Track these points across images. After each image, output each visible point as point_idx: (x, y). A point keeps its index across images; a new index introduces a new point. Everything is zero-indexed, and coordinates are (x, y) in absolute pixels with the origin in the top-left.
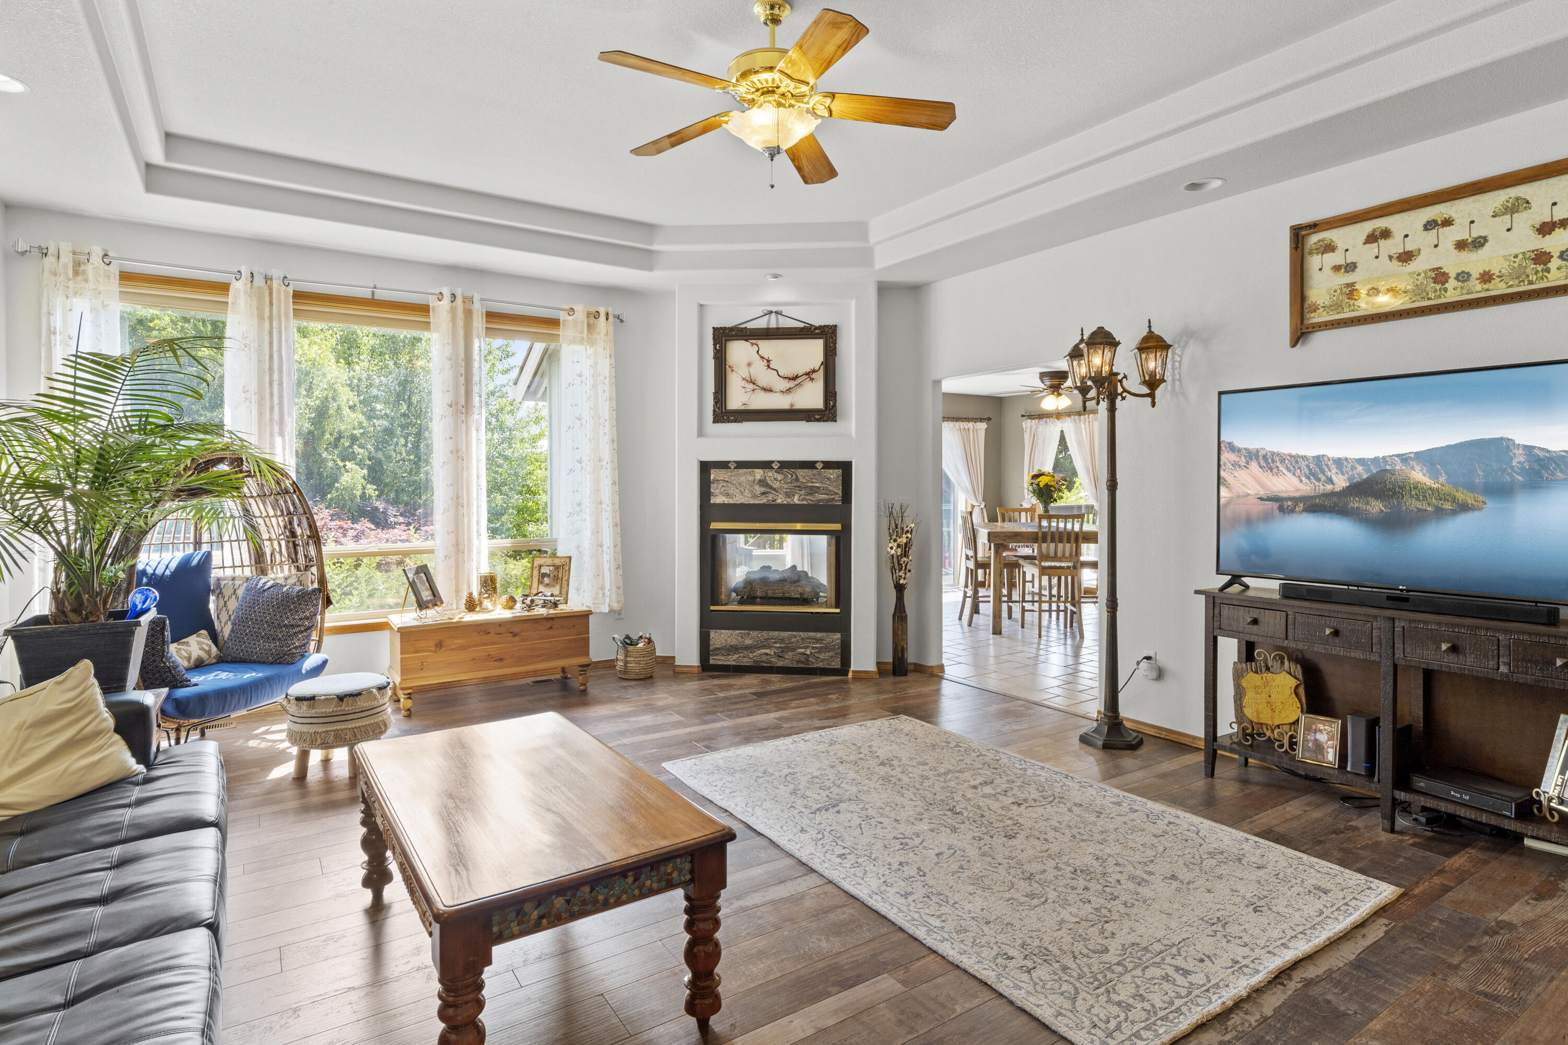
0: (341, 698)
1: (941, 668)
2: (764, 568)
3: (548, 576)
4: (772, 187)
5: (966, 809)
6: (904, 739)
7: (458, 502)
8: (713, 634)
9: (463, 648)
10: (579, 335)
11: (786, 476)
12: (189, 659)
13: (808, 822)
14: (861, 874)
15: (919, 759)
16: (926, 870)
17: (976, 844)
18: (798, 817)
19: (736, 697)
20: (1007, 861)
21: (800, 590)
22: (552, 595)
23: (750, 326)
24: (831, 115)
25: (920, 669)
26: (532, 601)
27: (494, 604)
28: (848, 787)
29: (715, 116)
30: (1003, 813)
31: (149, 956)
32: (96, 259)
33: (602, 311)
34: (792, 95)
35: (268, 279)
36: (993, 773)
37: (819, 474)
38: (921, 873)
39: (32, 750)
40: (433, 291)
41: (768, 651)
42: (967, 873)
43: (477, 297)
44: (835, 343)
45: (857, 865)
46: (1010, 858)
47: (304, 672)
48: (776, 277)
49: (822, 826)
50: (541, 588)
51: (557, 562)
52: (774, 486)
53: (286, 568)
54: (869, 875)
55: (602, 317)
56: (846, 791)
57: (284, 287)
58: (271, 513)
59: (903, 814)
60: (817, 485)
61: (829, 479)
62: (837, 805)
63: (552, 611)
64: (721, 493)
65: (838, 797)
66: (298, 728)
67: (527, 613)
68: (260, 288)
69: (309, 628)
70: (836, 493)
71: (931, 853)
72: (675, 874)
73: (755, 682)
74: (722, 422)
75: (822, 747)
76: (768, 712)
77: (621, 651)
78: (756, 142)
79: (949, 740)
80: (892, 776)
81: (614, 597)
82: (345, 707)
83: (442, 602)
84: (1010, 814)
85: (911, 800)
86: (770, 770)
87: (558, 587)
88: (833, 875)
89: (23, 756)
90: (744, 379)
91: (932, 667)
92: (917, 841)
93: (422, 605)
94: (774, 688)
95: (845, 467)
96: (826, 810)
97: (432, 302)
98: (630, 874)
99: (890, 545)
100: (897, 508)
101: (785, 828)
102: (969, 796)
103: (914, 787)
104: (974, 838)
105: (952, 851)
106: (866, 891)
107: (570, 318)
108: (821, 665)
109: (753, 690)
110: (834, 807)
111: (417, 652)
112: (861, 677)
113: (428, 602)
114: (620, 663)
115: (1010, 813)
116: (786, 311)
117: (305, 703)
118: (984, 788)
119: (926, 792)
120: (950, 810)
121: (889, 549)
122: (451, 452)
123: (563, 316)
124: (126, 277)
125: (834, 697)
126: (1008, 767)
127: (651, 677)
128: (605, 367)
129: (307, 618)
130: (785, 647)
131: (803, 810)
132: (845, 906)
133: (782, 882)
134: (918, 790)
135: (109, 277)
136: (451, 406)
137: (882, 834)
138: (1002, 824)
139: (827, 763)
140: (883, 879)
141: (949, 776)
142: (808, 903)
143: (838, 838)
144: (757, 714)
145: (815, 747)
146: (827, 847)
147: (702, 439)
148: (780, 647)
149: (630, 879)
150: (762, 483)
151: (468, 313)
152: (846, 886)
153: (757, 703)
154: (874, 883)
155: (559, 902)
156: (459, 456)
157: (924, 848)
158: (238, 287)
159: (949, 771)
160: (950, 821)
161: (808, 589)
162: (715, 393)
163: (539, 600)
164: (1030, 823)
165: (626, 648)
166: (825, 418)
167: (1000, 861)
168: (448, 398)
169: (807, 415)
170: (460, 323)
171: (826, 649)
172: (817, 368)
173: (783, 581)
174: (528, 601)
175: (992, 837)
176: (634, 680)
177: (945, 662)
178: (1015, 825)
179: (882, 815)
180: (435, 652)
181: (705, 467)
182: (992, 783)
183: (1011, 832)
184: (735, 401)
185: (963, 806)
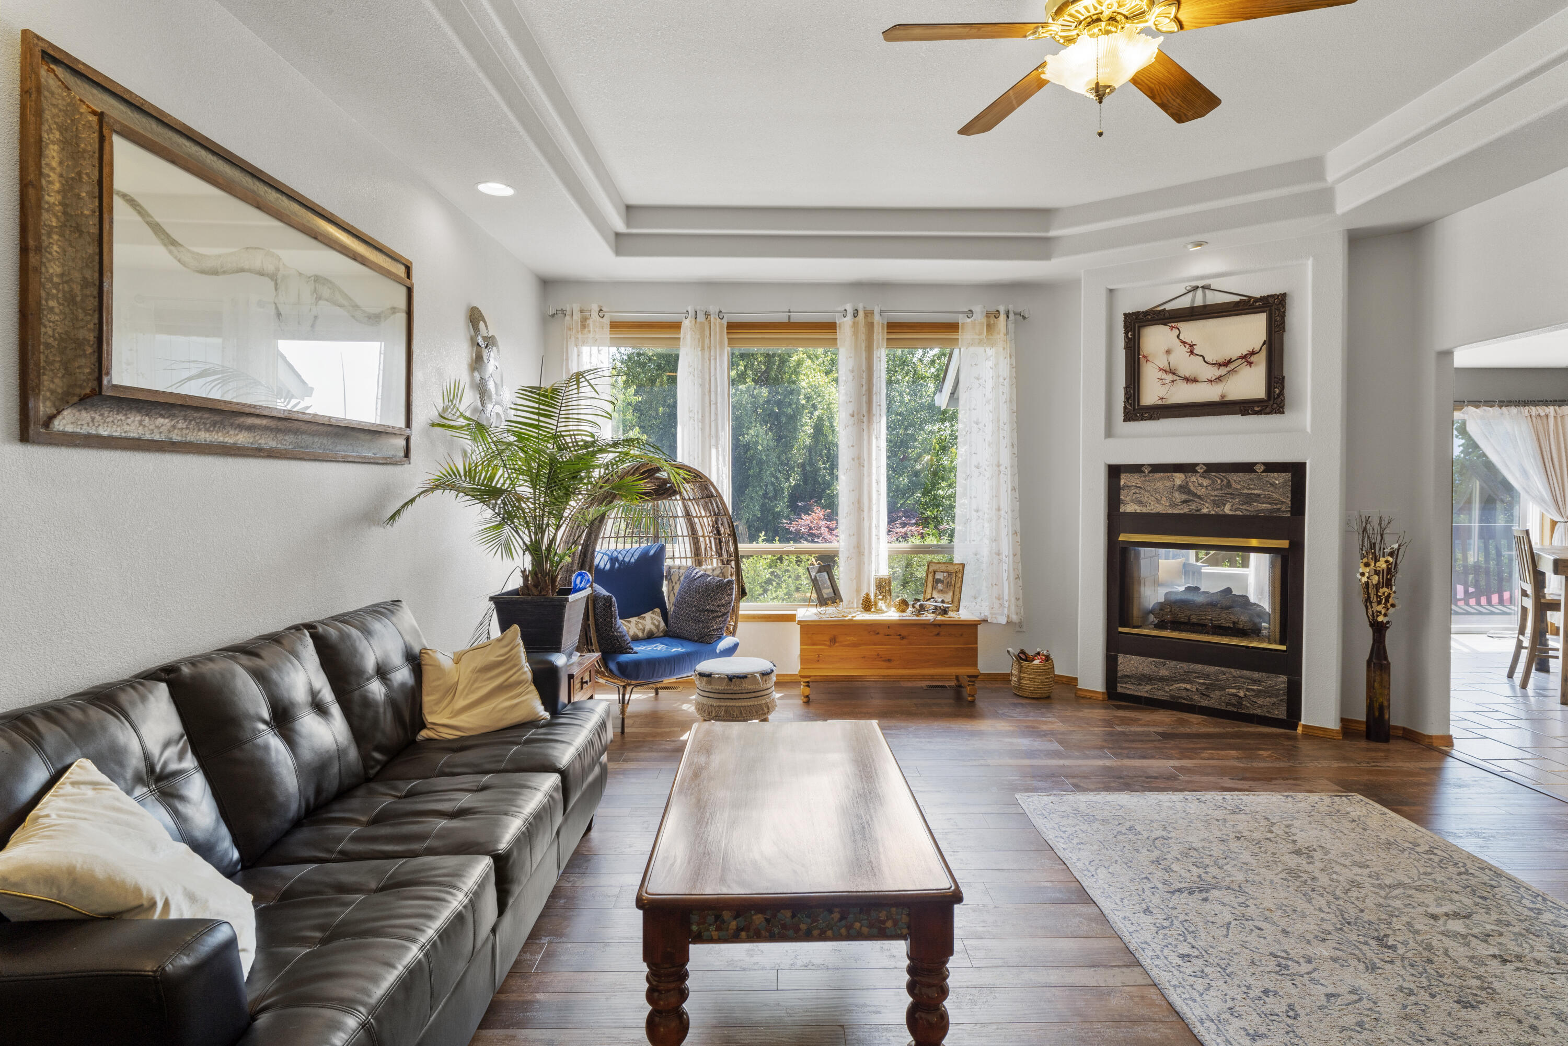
0: (731, 678)
1: (1448, 741)
2: (1189, 589)
3: (942, 582)
4: (1100, 134)
5: (1405, 943)
6: (1346, 826)
7: (859, 507)
8: (1121, 658)
9: (855, 645)
10: (977, 337)
11: (1214, 482)
12: (643, 631)
13: (1159, 902)
14: (1201, 989)
15: (1357, 858)
16: (1301, 1012)
17: (1400, 998)
18: (1148, 893)
19: (1136, 734)
20: (1444, 1038)
21: (1233, 618)
22: (943, 602)
23: (1168, 307)
24: (1181, 26)
25: (1412, 737)
26: (921, 606)
27: (889, 606)
28: (1233, 871)
29: (1037, 69)
30: (1470, 965)
31: (434, 869)
32: (594, 315)
33: (1002, 309)
34: (1126, 17)
35: (707, 314)
36: (1477, 904)
37: (1259, 478)
38: (1291, 1013)
39: (478, 688)
40: (839, 309)
41: (1188, 686)
42: (1366, 1035)
43: (877, 310)
44: (1283, 316)
45: (1203, 974)
46: (1452, 1035)
47: (718, 651)
48: (1200, 245)
49: (1175, 912)
50: (935, 594)
51: (951, 568)
52: (1199, 493)
53: (715, 561)
54: (1212, 992)
55: (1002, 317)
56: (1229, 875)
57: (719, 320)
58: (703, 514)
59: (1299, 925)
60: (1256, 492)
61: (1272, 485)
62: (1208, 891)
63: (940, 618)
64: (1132, 501)
65: (1213, 881)
66: (705, 701)
67: (915, 618)
68: (701, 323)
69: (725, 614)
70: (1283, 503)
71: (1319, 992)
72: (889, 924)
73: (1167, 720)
74: (1134, 420)
75: (1219, 814)
76: (1169, 758)
77: (1016, 666)
78: (1081, 86)
79: (1419, 841)
80: (1305, 872)
81: (1013, 608)
82: (734, 687)
83: (841, 600)
84: (1481, 971)
85: (1320, 910)
86: (1138, 828)
87: (950, 594)
88: (1163, 978)
89: (473, 692)
90: (1161, 370)
91: (1430, 737)
92: (1305, 967)
93: (822, 602)
94: (1188, 731)
95: (1297, 471)
96: (1190, 893)
97: (839, 320)
98: (837, 910)
99: (1361, 571)
100: (1375, 522)
101: (1125, 901)
102: (1418, 926)
103: (1333, 893)
104: (1401, 989)
105: (1355, 997)
106: (1198, 1012)
107: (969, 320)
108: (1258, 711)
109: (1160, 729)
110: (1202, 891)
111: (814, 644)
112: (1316, 735)
113: (828, 599)
114: (1014, 679)
115: (1482, 969)
116: (1214, 284)
117: (705, 679)
118: (1450, 922)
119: (1348, 905)
120: (1377, 938)
121: (1359, 576)
122: (853, 459)
123: (961, 319)
124: (615, 325)
125: (1264, 753)
126: (1508, 901)
127: (1048, 697)
128: (1005, 368)
129: (723, 605)
130: (1211, 685)
131: (1160, 885)
132: (1161, 1021)
133: (1094, 966)
134: (1337, 899)
135: (603, 327)
136: (853, 416)
137: (1255, 944)
138: (1459, 982)
139: (1218, 834)
140: (1230, 1004)
141: (1397, 892)
142: (1115, 1002)
143: (1189, 933)
144: (1152, 757)
145: (1210, 812)
146: (1169, 940)
147: (1110, 440)
148: (1204, 684)
149: (836, 916)
150: (1183, 489)
151: (870, 326)
152: (1175, 998)
153: (1159, 745)
154: (1215, 1006)
155: (758, 919)
156: (860, 462)
157: (1312, 980)
158: (686, 324)
159: (1400, 884)
160: (1369, 954)
161: (1243, 618)
162: (1126, 388)
163: (930, 605)
164: (1513, 994)
165: (1020, 663)
166: (1268, 410)
167: (1432, 1034)
168: (851, 408)
169: (1244, 407)
170: (863, 337)
171: (1266, 693)
172: (1257, 349)
173: (1212, 605)
174: (917, 606)
175: (1433, 996)
176: (1029, 698)
177: (1454, 731)
178: (1482, 988)
179: (1266, 919)
180: (830, 646)
181: (1114, 472)
182: (1467, 917)
183: (1470, 998)
184: (1151, 395)
185: (1401, 939)
